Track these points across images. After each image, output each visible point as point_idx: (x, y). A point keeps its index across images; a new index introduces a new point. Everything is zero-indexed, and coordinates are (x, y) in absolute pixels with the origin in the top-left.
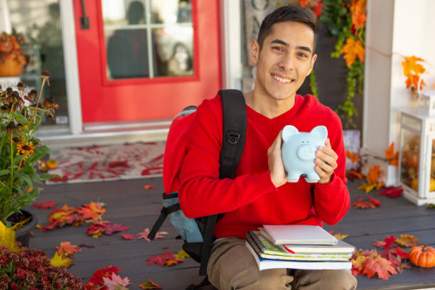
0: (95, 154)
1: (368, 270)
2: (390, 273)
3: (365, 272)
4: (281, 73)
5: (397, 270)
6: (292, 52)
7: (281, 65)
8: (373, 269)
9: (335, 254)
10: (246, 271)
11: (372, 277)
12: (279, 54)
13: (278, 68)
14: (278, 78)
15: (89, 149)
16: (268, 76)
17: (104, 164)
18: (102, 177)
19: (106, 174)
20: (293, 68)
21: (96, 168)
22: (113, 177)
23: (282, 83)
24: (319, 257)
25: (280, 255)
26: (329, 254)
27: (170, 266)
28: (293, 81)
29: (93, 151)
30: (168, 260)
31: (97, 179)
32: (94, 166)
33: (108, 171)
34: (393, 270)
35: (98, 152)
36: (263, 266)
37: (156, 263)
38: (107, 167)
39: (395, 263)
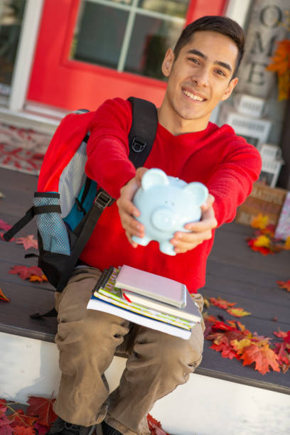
0: (26, 139)
1: (247, 357)
2: (271, 368)
3: (242, 358)
4: (193, 89)
5: (281, 368)
6: (210, 67)
7: (194, 79)
8: (253, 357)
10: (76, 306)
11: (247, 366)
12: (194, 67)
13: (191, 82)
14: (189, 94)
15: (22, 131)
16: (178, 89)
17: (28, 153)
18: (18, 165)
19: (24, 164)
20: (207, 84)
21: (18, 154)
22: (29, 169)
23: (192, 99)
25: (116, 300)
27: (32, 282)
28: (205, 100)
29: (26, 135)
30: (33, 275)
31: (10, 167)
32: (16, 151)
33: (29, 161)
34: (276, 367)
35: (29, 138)
37: (19, 274)
38: (29, 157)
39: (284, 359)
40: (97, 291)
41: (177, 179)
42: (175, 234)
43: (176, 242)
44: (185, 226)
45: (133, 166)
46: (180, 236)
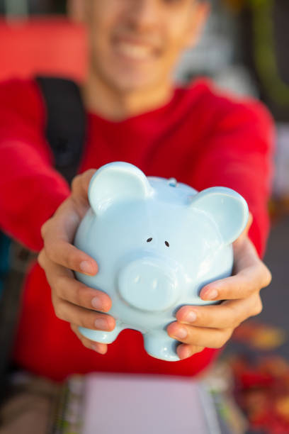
41: (173, 181)
42: (178, 311)
43: (182, 332)
44: (201, 291)
45: (60, 180)
46: (191, 315)
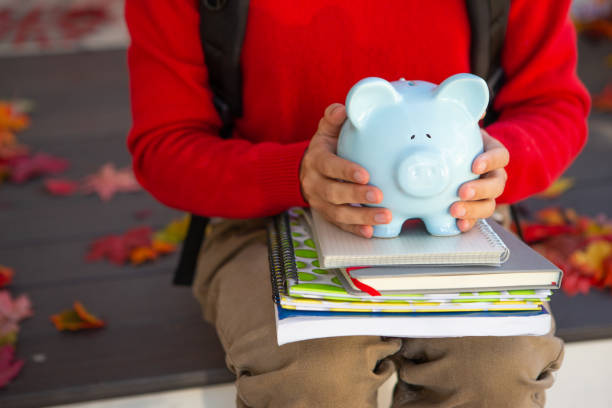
9: (499, 290)
24: (452, 301)
25: (339, 299)
26: (482, 291)
36: (289, 332)
40: (286, 293)
